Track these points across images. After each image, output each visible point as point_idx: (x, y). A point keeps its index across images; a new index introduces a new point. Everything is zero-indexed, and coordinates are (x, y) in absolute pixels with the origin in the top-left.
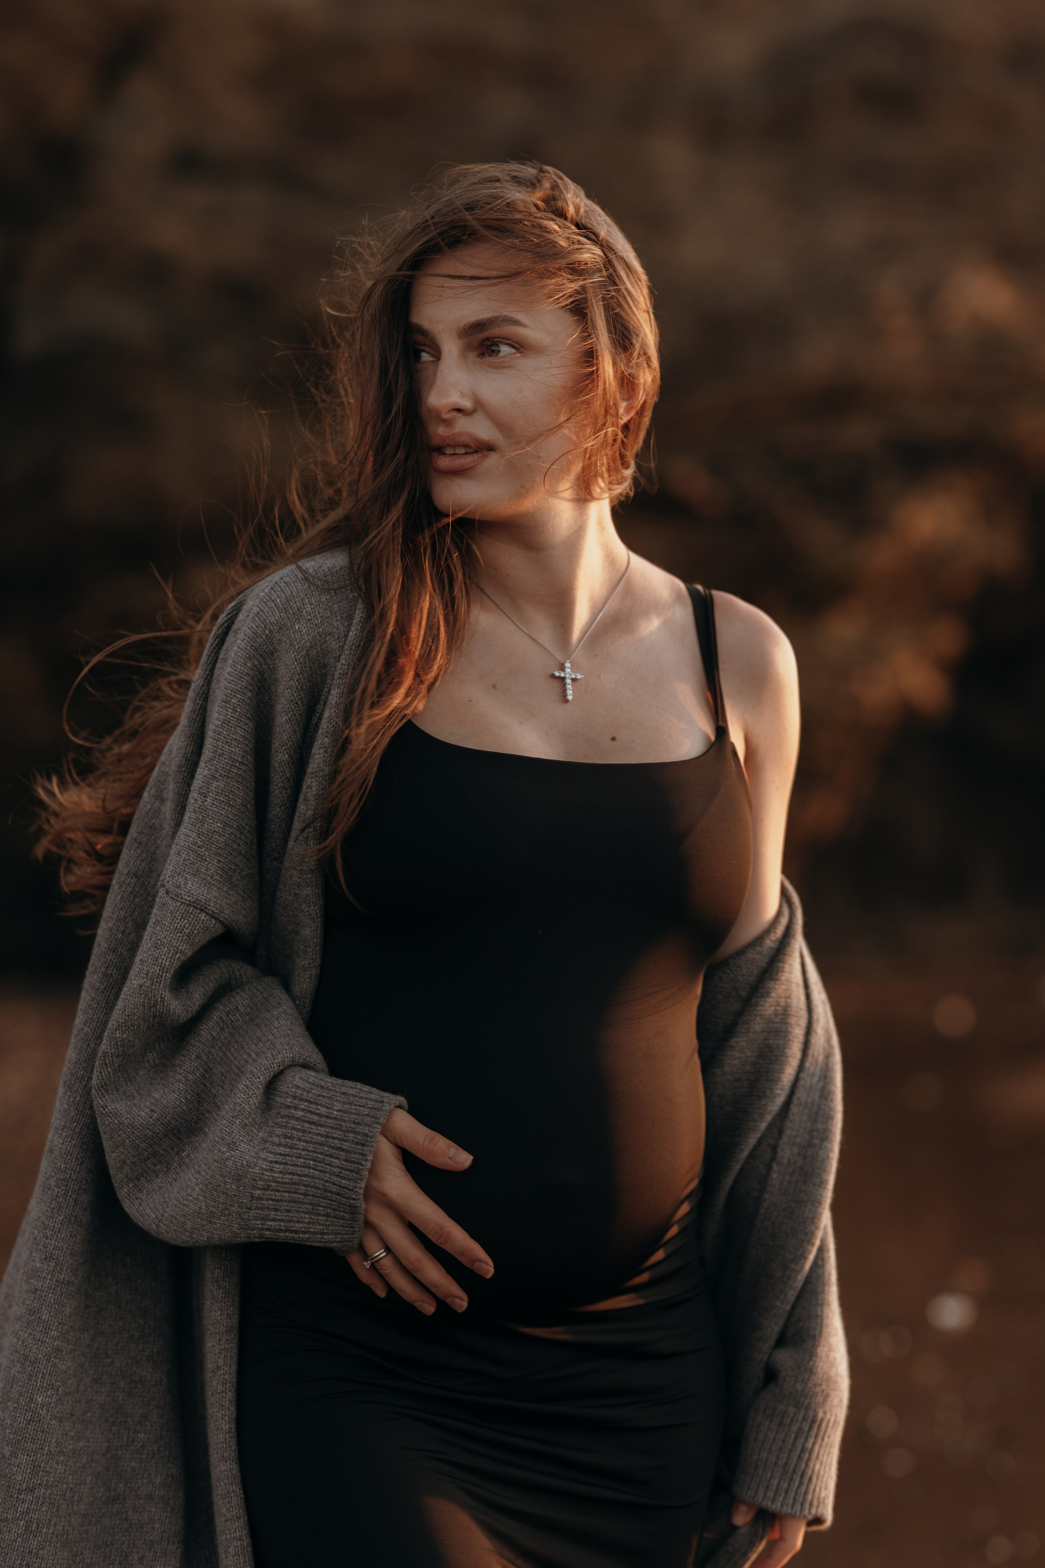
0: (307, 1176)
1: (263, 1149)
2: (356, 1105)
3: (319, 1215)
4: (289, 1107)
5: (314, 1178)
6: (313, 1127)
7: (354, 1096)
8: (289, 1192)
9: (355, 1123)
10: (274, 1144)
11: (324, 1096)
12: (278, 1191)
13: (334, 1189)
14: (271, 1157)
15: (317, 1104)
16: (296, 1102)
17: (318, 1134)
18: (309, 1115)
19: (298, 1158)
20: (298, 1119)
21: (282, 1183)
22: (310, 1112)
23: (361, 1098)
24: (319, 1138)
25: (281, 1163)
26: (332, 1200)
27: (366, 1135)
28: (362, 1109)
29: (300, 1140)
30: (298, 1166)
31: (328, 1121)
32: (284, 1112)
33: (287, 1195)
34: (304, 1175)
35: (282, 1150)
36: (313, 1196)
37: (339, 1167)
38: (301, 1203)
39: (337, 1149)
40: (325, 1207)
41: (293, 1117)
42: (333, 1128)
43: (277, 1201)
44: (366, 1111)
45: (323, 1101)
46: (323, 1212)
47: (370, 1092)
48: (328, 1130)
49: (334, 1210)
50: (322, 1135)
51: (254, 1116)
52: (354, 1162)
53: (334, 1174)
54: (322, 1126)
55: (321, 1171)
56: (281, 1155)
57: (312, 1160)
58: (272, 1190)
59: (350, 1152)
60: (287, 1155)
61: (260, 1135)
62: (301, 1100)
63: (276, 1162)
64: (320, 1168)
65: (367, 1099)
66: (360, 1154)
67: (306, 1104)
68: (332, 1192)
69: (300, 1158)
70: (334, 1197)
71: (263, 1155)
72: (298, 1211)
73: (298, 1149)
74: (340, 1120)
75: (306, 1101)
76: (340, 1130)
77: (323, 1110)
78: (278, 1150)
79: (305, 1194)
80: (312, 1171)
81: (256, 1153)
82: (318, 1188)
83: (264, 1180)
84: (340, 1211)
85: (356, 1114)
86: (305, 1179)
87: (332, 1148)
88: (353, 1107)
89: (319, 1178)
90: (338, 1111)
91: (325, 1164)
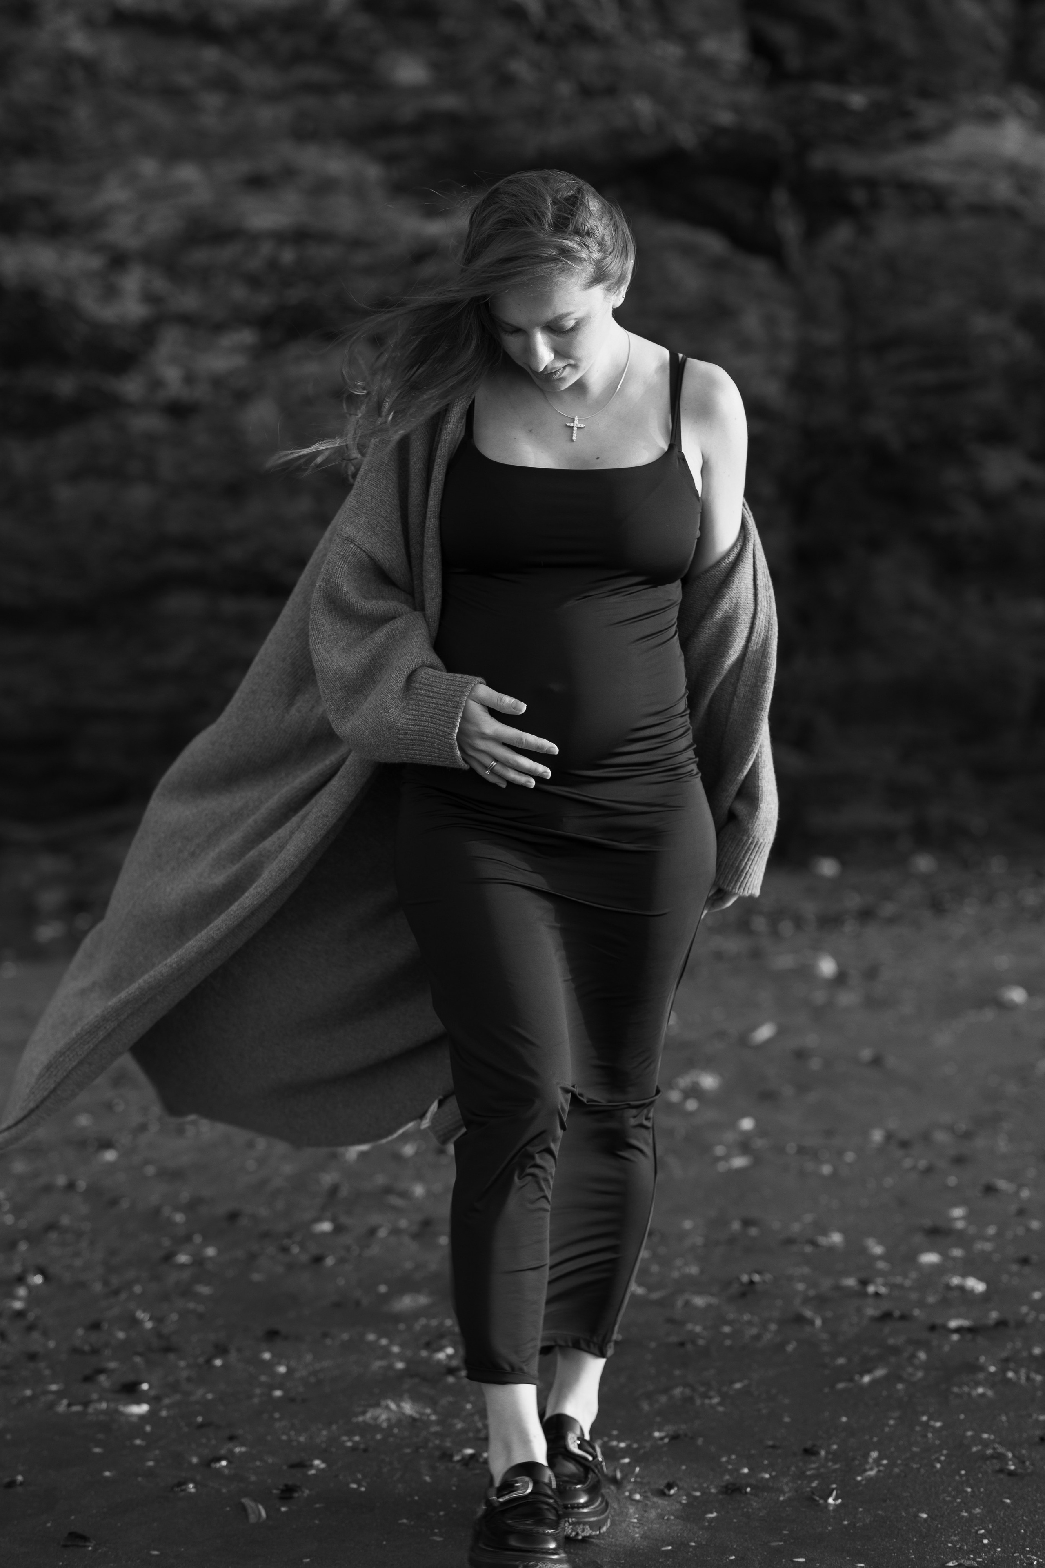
0: (427, 726)
1: (403, 712)
3: (435, 748)
4: (418, 689)
5: (431, 727)
6: (430, 699)
7: (452, 680)
8: (418, 736)
9: (452, 696)
10: (409, 709)
11: (436, 682)
12: (412, 735)
13: (441, 733)
14: (407, 717)
15: (432, 686)
16: (421, 686)
17: (433, 703)
18: (428, 693)
19: (422, 716)
20: (422, 695)
21: (414, 731)
22: (429, 691)
23: (456, 681)
24: (433, 705)
25: (413, 720)
26: (440, 740)
27: (458, 702)
28: (456, 687)
29: (423, 707)
30: (422, 721)
31: (438, 695)
32: (415, 691)
33: (417, 737)
34: (425, 726)
35: (414, 712)
36: (431, 738)
37: (444, 721)
38: (425, 742)
39: (443, 711)
40: (437, 744)
41: (420, 694)
42: (440, 699)
43: (412, 740)
44: (458, 689)
45: (435, 684)
46: (437, 747)
47: (461, 678)
48: (438, 700)
49: (442, 746)
51: (399, 694)
52: (452, 718)
53: (441, 725)
54: (435, 698)
55: (435, 724)
56: (413, 715)
57: (429, 717)
58: (409, 735)
59: (449, 713)
60: (416, 715)
61: (401, 704)
62: (424, 684)
63: (410, 719)
64: (434, 722)
65: (459, 681)
66: (455, 713)
67: (427, 687)
68: (440, 736)
70: (441, 738)
71: (403, 715)
72: (424, 746)
73: (422, 712)
74: (444, 694)
75: (427, 685)
76: (444, 700)
77: (435, 689)
78: (411, 712)
79: (427, 737)
80: (429, 724)
81: (399, 714)
82: (433, 733)
83: (404, 730)
84: (444, 747)
85: (452, 691)
86: (426, 728)
87: (440, 710)
88: (452, 687)
89: (434, 728)
90: (443, 689)
91: (436, 719)
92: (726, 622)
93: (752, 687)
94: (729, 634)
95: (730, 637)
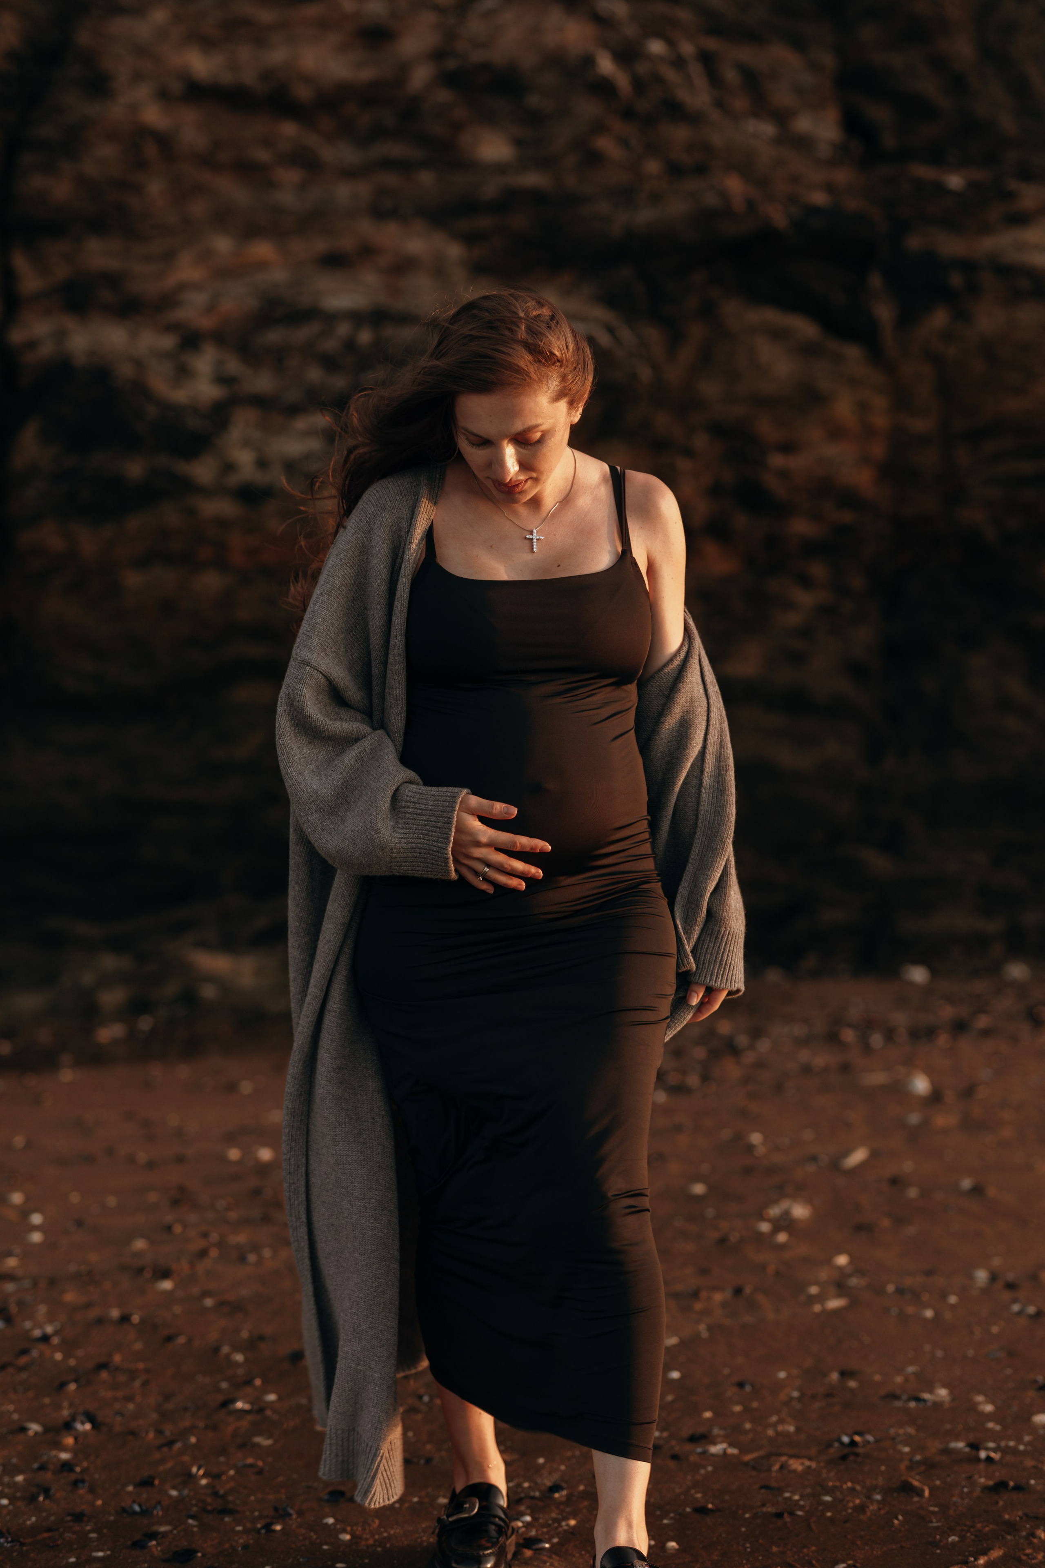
0: (420, 843)
1: (394, 832)
2: (441, 801)
3: (428, 863)
5: (423, 844)
6: (419, 816)
7: (439, 796)
9: (442, 811)
10: (400, 828)
11: (422, 799)
13: (435, 849)
14: (399, 836)
15: (419, 804)
16: (408, 804)
17: (423, 820)
18: (416, 810)
19: (413, 834)
20: (410, 813)
21: (407, 849)
22: (416, 808)
23: (442, 796)
24: (424, 822)
25: (405, 838)
26: (434, 855)
27: (450, 817)
28: (444, 803)
29: (413, 824)
30: (414, 839)
31: (427, 812)
32: (403, 810)
33: (410, 854)
34: (418, 843)
35: (404, 831)
36: (424, 854)
37: (437, 837)
38: (419, 857)
39: (435, 827)
40: (431, 860)
41: (407, 813)
42: (430, 816)
43: (405, 858)
44: (447, 804)
45: (422, 801)
46: (431, 863)
47: (450, 790)
48: (428, 817)
49: (436, 861)
50: (425, 821)
51: (387, 814)
52: (445, 833)
53: (434, 841)
54: (424, 815)
55: (427, 840)
56: (404, 833)
57: (421, 834)
58: (401, 852)
59: (442, 828)
60: (407, 833)
61: (391, 824)
62: (410, 802)
63: (402, 838)
64: (426, 838)
65: (445, 796)
66: (447, 829)
67: (413, 804)
68: (434, 851)
69: (415, 834)
70: (435, 853)
71: (395, 835)
72: (417, 862)
73: (413, 829)
74: (433, 811)
75: (413, 802)
76: (434, 816)
77: (423, 806)
78: (402, 831)
79: (420, 853)
80: (422, 840)
81: (391, 834)
82: (426, 849)
83: (396, 848)
84: (439, 862)
85: (441, 806)
86: (419, 845)
87: (432, 826)
89: (427, 844)
90: (431, 806)
91: (429, 836)
92: (684, 716)
93: (716, 776)
94: (689, 726)
95: (690, 729)
